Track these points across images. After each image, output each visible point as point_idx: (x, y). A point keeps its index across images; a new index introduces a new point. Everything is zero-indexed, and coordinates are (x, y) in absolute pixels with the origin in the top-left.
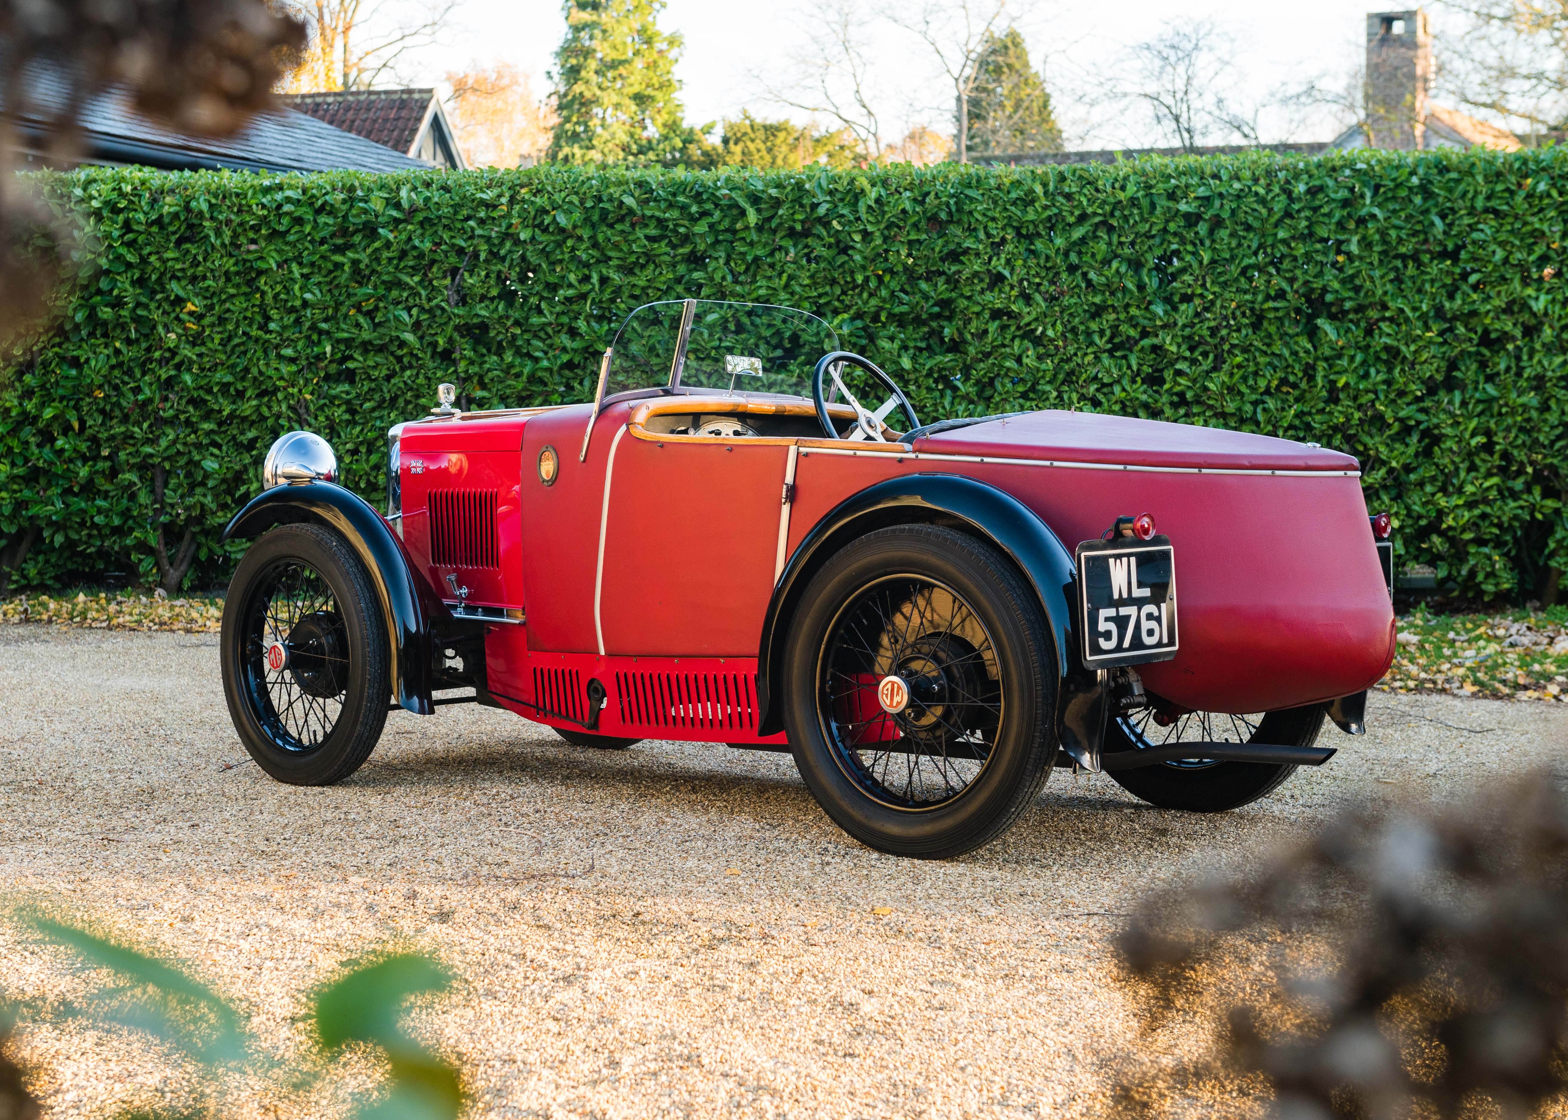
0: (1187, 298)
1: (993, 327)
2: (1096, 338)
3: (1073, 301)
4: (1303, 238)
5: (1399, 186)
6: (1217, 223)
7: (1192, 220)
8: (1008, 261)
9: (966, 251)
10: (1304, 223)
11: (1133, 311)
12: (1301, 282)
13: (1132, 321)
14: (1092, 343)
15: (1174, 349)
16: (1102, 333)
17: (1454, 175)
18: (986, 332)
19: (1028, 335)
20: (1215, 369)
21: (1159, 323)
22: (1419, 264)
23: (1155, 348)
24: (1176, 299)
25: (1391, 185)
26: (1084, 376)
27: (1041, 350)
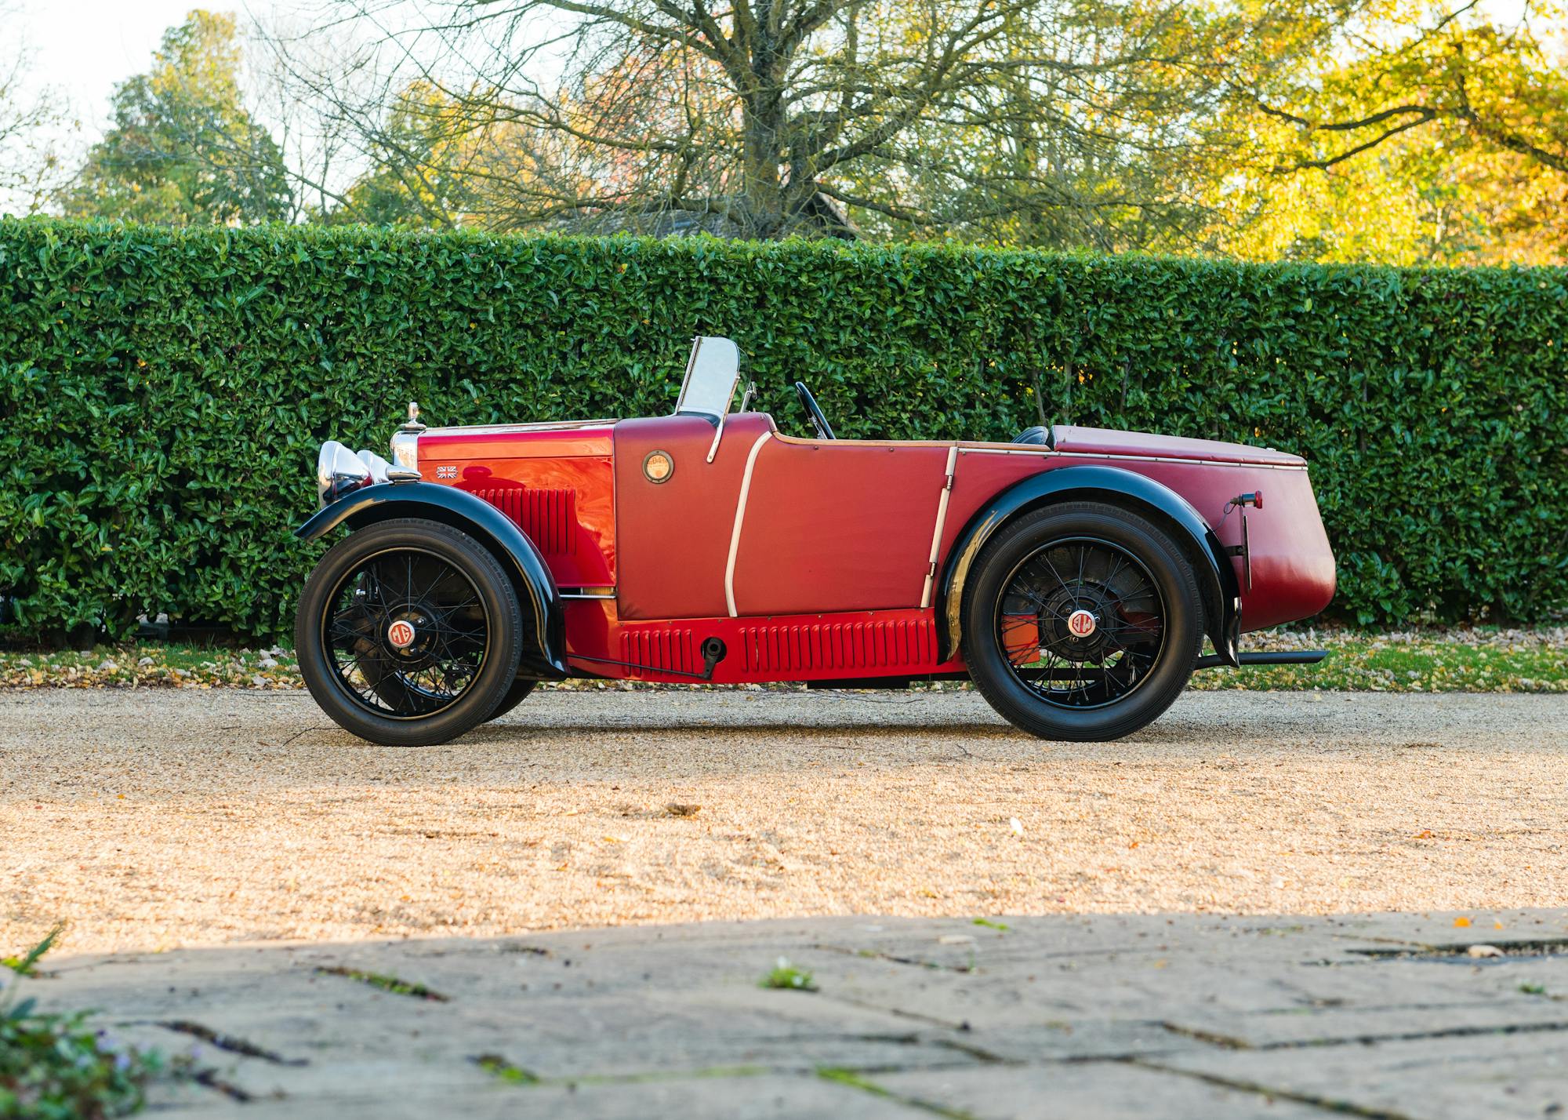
0: (351, 356)
1: (176, 379)
2: (270, 391)
3: (251, 355)
4: (447, 306)
5: (521, 264)
6: (376, 289)
7: (354, 285)
8: (190, 316)
9: (148, 304)
10: (449, 293)
11: (303, 367)
12: (447, 346)
13: (304, 377)
14: (266, 395)
15: (341, 402)
16: (276, 387)
17: (563, 257)
18: (168, 383)
19: (208, 386)
20: (376, 423)
21: (327, 379)
22: (538, 336)
23: (324, 402)
24: (341, 356)
25: (515, 263)
26: (261, 428)
27: (222, 402)
